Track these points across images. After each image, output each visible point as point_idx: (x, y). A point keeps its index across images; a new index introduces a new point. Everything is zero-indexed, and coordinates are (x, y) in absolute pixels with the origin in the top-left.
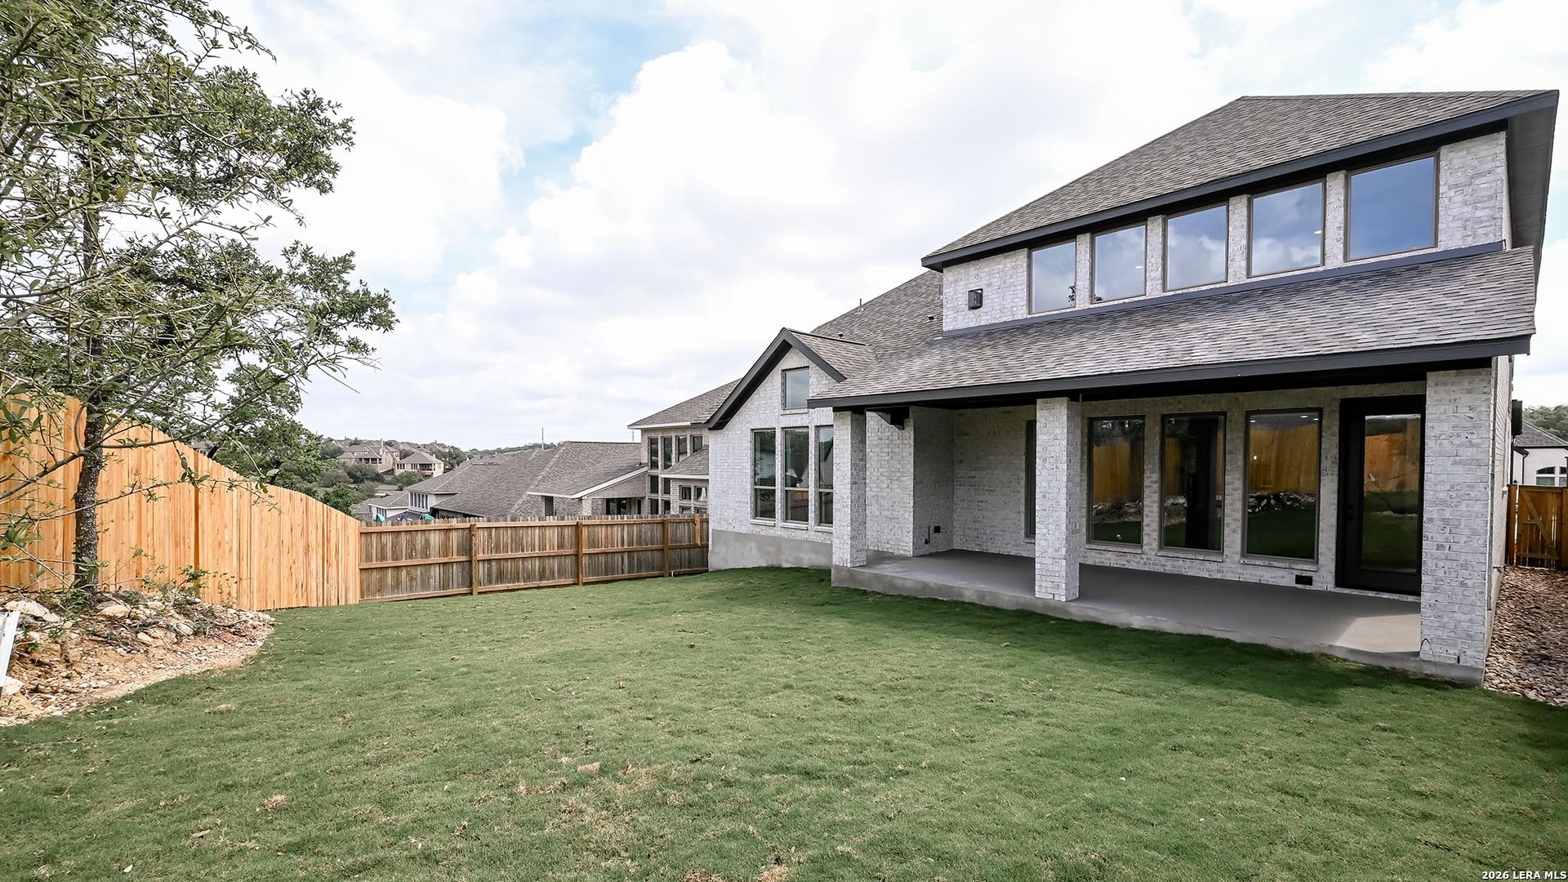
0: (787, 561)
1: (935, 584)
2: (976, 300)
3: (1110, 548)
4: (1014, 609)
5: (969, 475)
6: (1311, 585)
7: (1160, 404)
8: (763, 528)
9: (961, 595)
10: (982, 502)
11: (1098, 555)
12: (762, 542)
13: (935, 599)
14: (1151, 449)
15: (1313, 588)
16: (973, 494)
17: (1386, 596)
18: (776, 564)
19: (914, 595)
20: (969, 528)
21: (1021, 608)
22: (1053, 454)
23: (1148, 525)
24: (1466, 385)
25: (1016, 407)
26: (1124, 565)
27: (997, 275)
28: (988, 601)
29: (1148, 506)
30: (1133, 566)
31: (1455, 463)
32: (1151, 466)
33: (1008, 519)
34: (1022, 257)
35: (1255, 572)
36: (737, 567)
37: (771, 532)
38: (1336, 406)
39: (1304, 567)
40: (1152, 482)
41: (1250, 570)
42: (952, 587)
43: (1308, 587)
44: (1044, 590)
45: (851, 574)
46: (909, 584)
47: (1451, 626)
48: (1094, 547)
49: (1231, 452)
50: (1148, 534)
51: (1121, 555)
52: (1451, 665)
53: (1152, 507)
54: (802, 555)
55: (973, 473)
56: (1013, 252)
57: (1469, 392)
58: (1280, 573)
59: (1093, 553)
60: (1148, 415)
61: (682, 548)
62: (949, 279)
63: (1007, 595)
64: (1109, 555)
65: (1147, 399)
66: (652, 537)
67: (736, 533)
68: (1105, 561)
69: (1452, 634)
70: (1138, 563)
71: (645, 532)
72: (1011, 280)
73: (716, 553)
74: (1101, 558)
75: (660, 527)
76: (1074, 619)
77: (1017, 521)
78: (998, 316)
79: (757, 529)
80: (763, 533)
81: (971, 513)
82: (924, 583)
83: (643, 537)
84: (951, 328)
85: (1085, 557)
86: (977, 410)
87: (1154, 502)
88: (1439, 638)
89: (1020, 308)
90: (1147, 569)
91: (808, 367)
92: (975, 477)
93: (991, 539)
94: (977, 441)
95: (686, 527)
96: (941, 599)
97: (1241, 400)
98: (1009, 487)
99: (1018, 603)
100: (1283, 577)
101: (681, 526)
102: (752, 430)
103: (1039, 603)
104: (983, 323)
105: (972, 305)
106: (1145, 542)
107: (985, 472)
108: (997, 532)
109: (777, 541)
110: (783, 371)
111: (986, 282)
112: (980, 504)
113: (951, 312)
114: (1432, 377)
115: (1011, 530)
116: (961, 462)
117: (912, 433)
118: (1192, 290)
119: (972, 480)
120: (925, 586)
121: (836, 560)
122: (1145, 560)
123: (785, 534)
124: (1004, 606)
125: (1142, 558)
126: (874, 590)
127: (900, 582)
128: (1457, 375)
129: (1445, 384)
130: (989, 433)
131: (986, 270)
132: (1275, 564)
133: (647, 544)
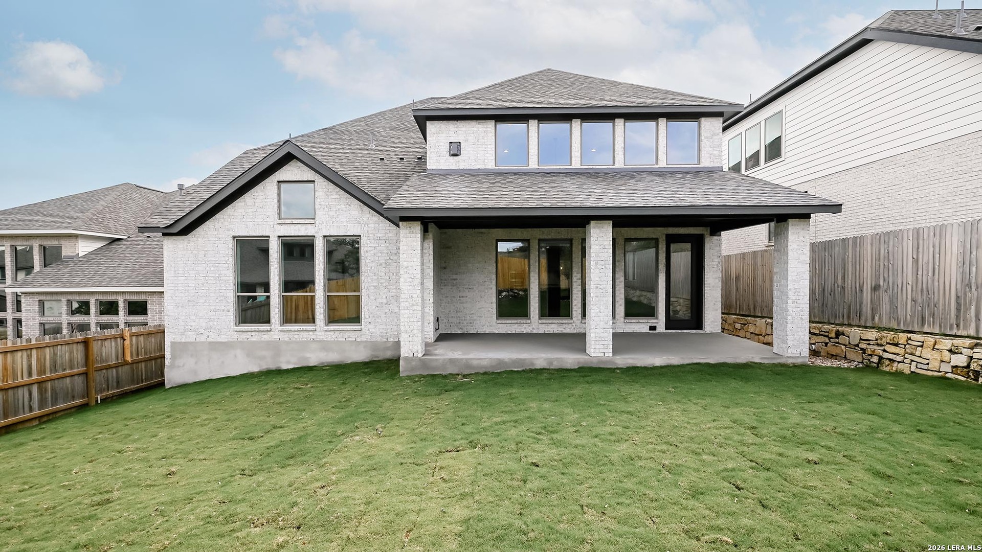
0: (288, 362)
1: (508, 359)
2: (455, 150)
3: (554, 321)
4: (577, 367)
5: (451, 278)
6: (656, 330)
7: (581, 232)
8: (253, 333)
9: (533, 364)
10: (463, 297)
11: (547, 327)
12: (250, 349)
13: (512, 370)
14: (577, 259)
15: (657, 331)
16: (455, 291)
17: (685, 331)
18: (273, 366)
19: (491, 370)
20: (452, 317)
21: (581, 366)
22: (603, 259)
23: (576, 305)
24: (802, 226)
25: (487, 229)
26: (562, 331)
27: (472, 135)
28: (556, 365)
29: (575, 294)
30: (567, 331)
31: (798, 262)
32: (576, 270)
33: (483, 308)
34: (491, 126)
35: (631, 327)
36: (214, 378)
37: (266, 337)
38: (664, 237)
39: (652, 321)
40: (577, 279)
41: (629, 326)
42: (525, 360)
43: (654, 332)
44: (597, 351)
45: (423, 363)
46: (485, 363)
47: (797, 339)
48: (544, 321)
49: (618, 261)
50: (576, 311)
51: (560, 325)
52: (798, 357)
53: (578, 294)
54: (308, 355)
55: (455, 277)
56: (484, 121)
57: (803, 229)
58: (642, 325)
59: (543, 326)
60: (575, 239)
61: (109, 368)
62: (432, 130)
63: (569, 359)
64: (553, 326)
65: (574, 229)
66: (70, 360)
67: (210, 343)
68: (551, 330)
69: (798, 343)
70: (570, 329)
71: (61, 356)
72: (484, 141)
73: (179, 367)
74: (548, 328)
75: (81, 347)
76: (619, 367)
77: (490, 309)
78: (473, 164)
79: (243, 336)
80: (254, 339)
81: (454, 305)
82: (499, 359)
83: (59, 362)
84: (434, 167)
85: (538, 329)
86: (458, 230)
87: (578, 291)
88: (794, 345)
89: (490, 161)
90: (575, 332)
91: (314, 181)
92: (457, 279)
93: (471, 323)
94: (458, 253)
95: (113, 344)
96: (516, 370)
97: (623, 232)
98: (485, 285)
99: (578, 363)
100: (644, 328)
101: (107, 343)
102: (234, 237)
103: (595, 360)
104: (461, 167)
105: (452, 153)
106: (574, 316)
107: (464, 276)
108: (475, 318)
109: (275, 347)
110: (279, 182)
111: (463, 138)
112: (461, 299)
113: (435, 156)
114: (791, 221)
115: (486, 316)
116: (445, 268)
117: (431, 244)
118: (597, 167)
119: (455, 282)
120: (501, 362)
121: (404, 352)
122: (574, 326)
123: (285, 337)
124: (569, 366)
125: (572, 326)
126: (451, 372)
127: (475, 363)
128: (799, 221)
129: (795, 225)
130: (468, 247)
131: (464, 129)
132: (641, 321)
133: (65, 370)
